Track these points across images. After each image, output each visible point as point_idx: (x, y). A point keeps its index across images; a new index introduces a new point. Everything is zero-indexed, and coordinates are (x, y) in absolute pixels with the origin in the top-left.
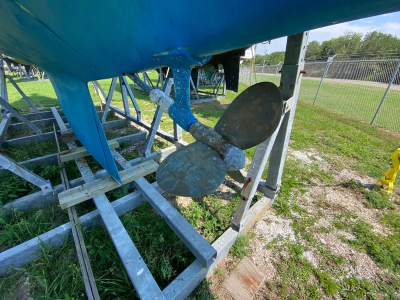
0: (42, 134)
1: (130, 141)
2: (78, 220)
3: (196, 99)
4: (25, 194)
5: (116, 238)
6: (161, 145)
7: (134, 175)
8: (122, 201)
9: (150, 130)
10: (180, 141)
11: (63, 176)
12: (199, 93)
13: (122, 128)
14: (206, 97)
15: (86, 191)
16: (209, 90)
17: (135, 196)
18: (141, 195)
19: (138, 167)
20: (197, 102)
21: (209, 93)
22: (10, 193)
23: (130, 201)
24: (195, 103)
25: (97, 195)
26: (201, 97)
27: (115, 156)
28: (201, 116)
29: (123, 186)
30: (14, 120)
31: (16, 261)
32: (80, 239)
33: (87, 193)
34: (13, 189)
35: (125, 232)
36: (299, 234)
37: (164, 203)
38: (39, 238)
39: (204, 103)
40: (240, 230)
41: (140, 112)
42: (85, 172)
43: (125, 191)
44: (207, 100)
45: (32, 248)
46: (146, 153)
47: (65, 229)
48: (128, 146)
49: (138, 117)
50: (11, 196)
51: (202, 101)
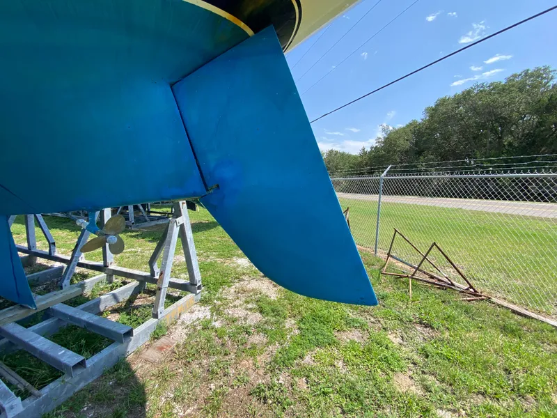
1: (37, 281)
3: (146, 221)
6: (85, 277)
9: (68, 262)
10: (111, 267)
12: (152, 214)
14: (159, 218)
16: (164, 210)
17: (50, 322)
20: (146, 224)
21: (165, 213)
24: (143, 227)
25: (4, 324)
26: (153, 219)
28: (149, 241)
36: (214, 314)
39: (156, 225)
40: (159, 317)
41: (54, 243)
46: (63, 284)
49: (50, 250)
51: (153, 223)
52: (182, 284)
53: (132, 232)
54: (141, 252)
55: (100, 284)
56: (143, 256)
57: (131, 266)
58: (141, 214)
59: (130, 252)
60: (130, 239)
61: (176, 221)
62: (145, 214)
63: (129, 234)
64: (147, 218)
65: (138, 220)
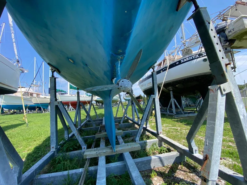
0: (95, 127)
1: (131, 134)
2: (88, 168)
3: (182, 114)
4: (76, 150)
5: (98, 183)
6: (148, 138)
7: (124, 148)
8: (113, 165)
10: (161, 135)
11: (93, 145)
12: (184, 111)
13: (130, 127)
14: (189, 113)
15: (97, 151)
17: (121, 164)
18: (125, 164)
19: (128, 145)
20: (182, 116)
22: (71, 147)
23: (117, 167)
24: (180, 117)
25: (101, 155)
26: (186, 113)
27: (119, 138)
28: (185, 124)
29: (116, 155)
30: (89, 121)
31: (55, 181)
32: (83, 178)
33: (97, 153)
34: (73, 146)
35: (104, 181)
37: (136, 172)
38: (68, 172)
39: (188, 116)
41: (139, 118)
42: (102, 144)
43: (116, 158)
44: (190, 115)
45: (64, 176)
46: (136, 139)
47: (80, 171)
48: (130, 137)
49: (138, 121)
50: (71, 149)
51: (186, 115)
52: (230, 176)
53: (175, 118)
54: (180, 130)
55: (154, 145)
56: (181, 133)
57: (174, 138)
58: (179, 110)
59: (173, 129)
60: (173, 122)
61: (220, 88)
62: (181, 110)
63: (173, 119)
64: (182, 112)
65: (178, 113)
